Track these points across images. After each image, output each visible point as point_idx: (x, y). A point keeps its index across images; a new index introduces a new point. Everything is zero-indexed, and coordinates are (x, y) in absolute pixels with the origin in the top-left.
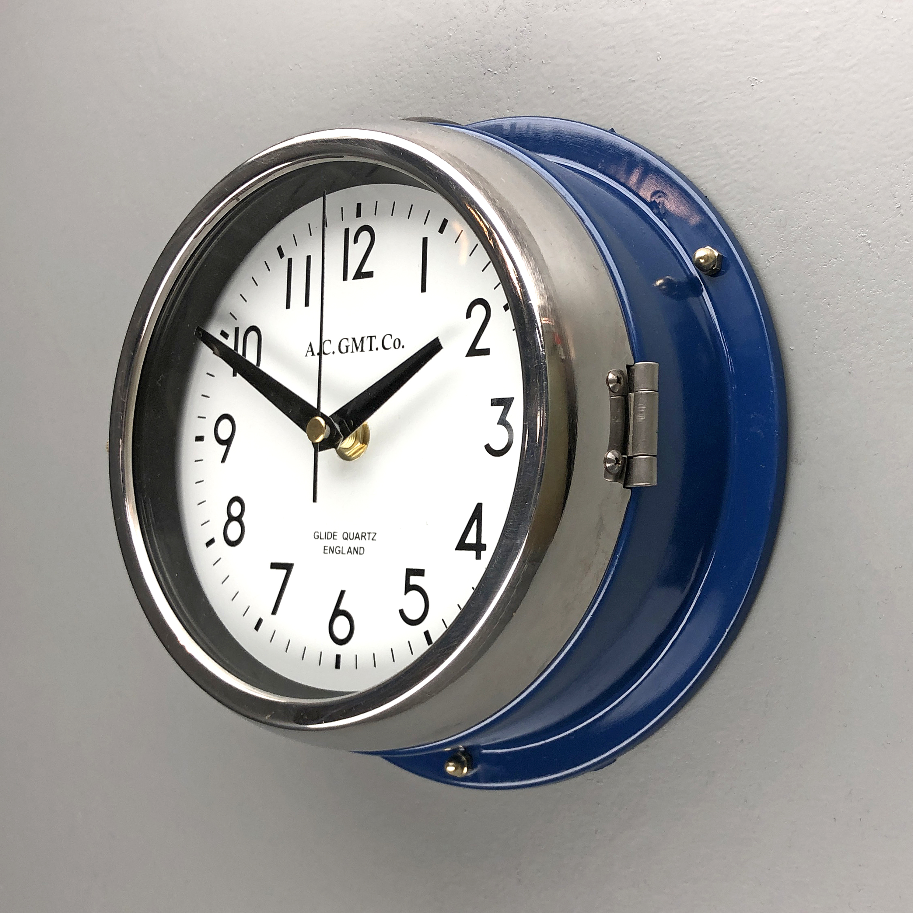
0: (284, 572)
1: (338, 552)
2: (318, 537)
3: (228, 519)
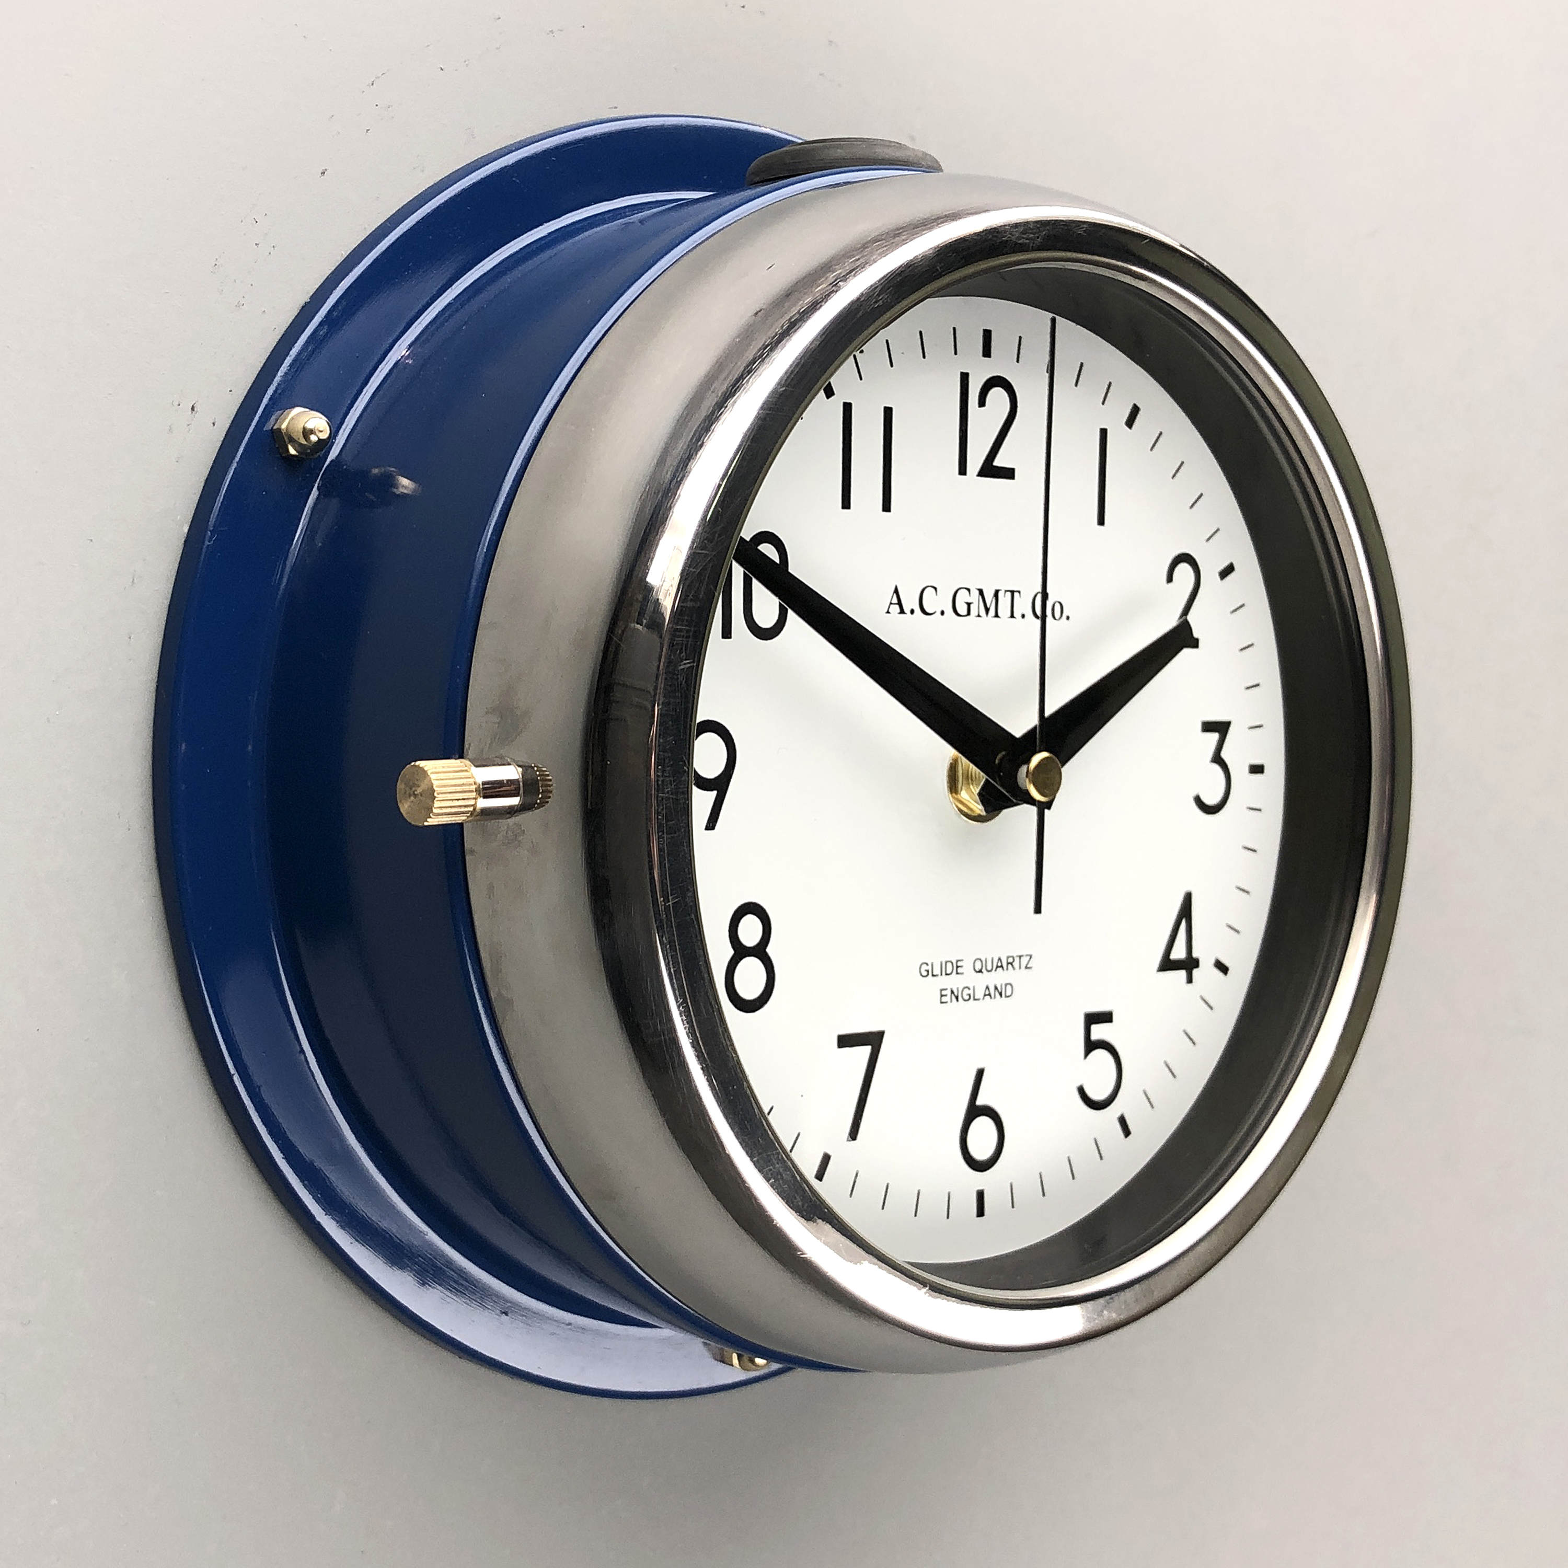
1: (965, 997)
2: (928, 973)
3: (731, 952)
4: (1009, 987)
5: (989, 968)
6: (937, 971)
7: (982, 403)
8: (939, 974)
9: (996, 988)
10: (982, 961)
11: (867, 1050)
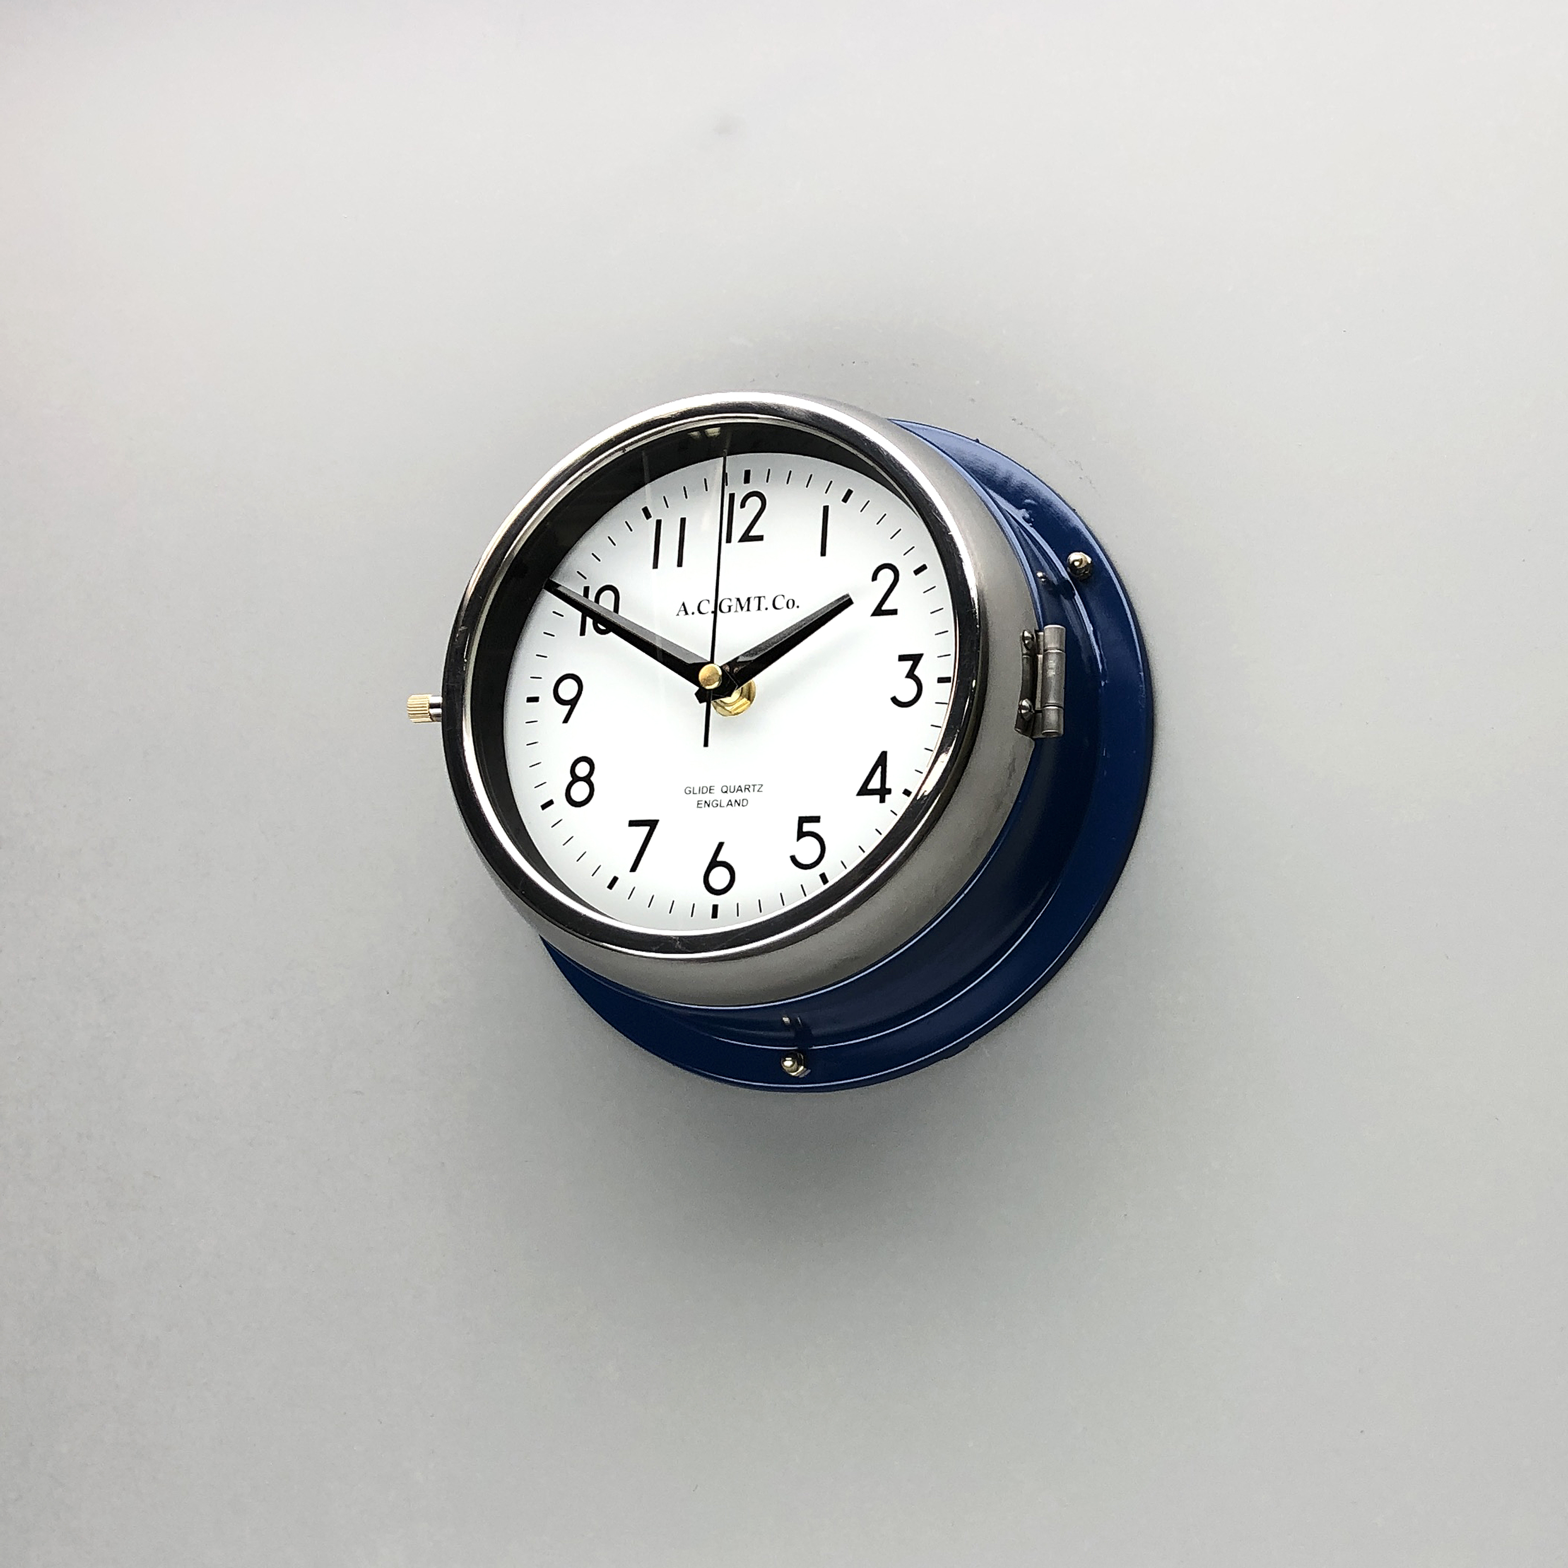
1: (715, 805)
2: (690, 791)
3: (571, 779)
4: (745, 801)
5: (732, 790)
6: (696, 791)
7: (743, 506)
8: (698, 792)
9: (736, 801)
10: (727, 787)
11: (646, 829)
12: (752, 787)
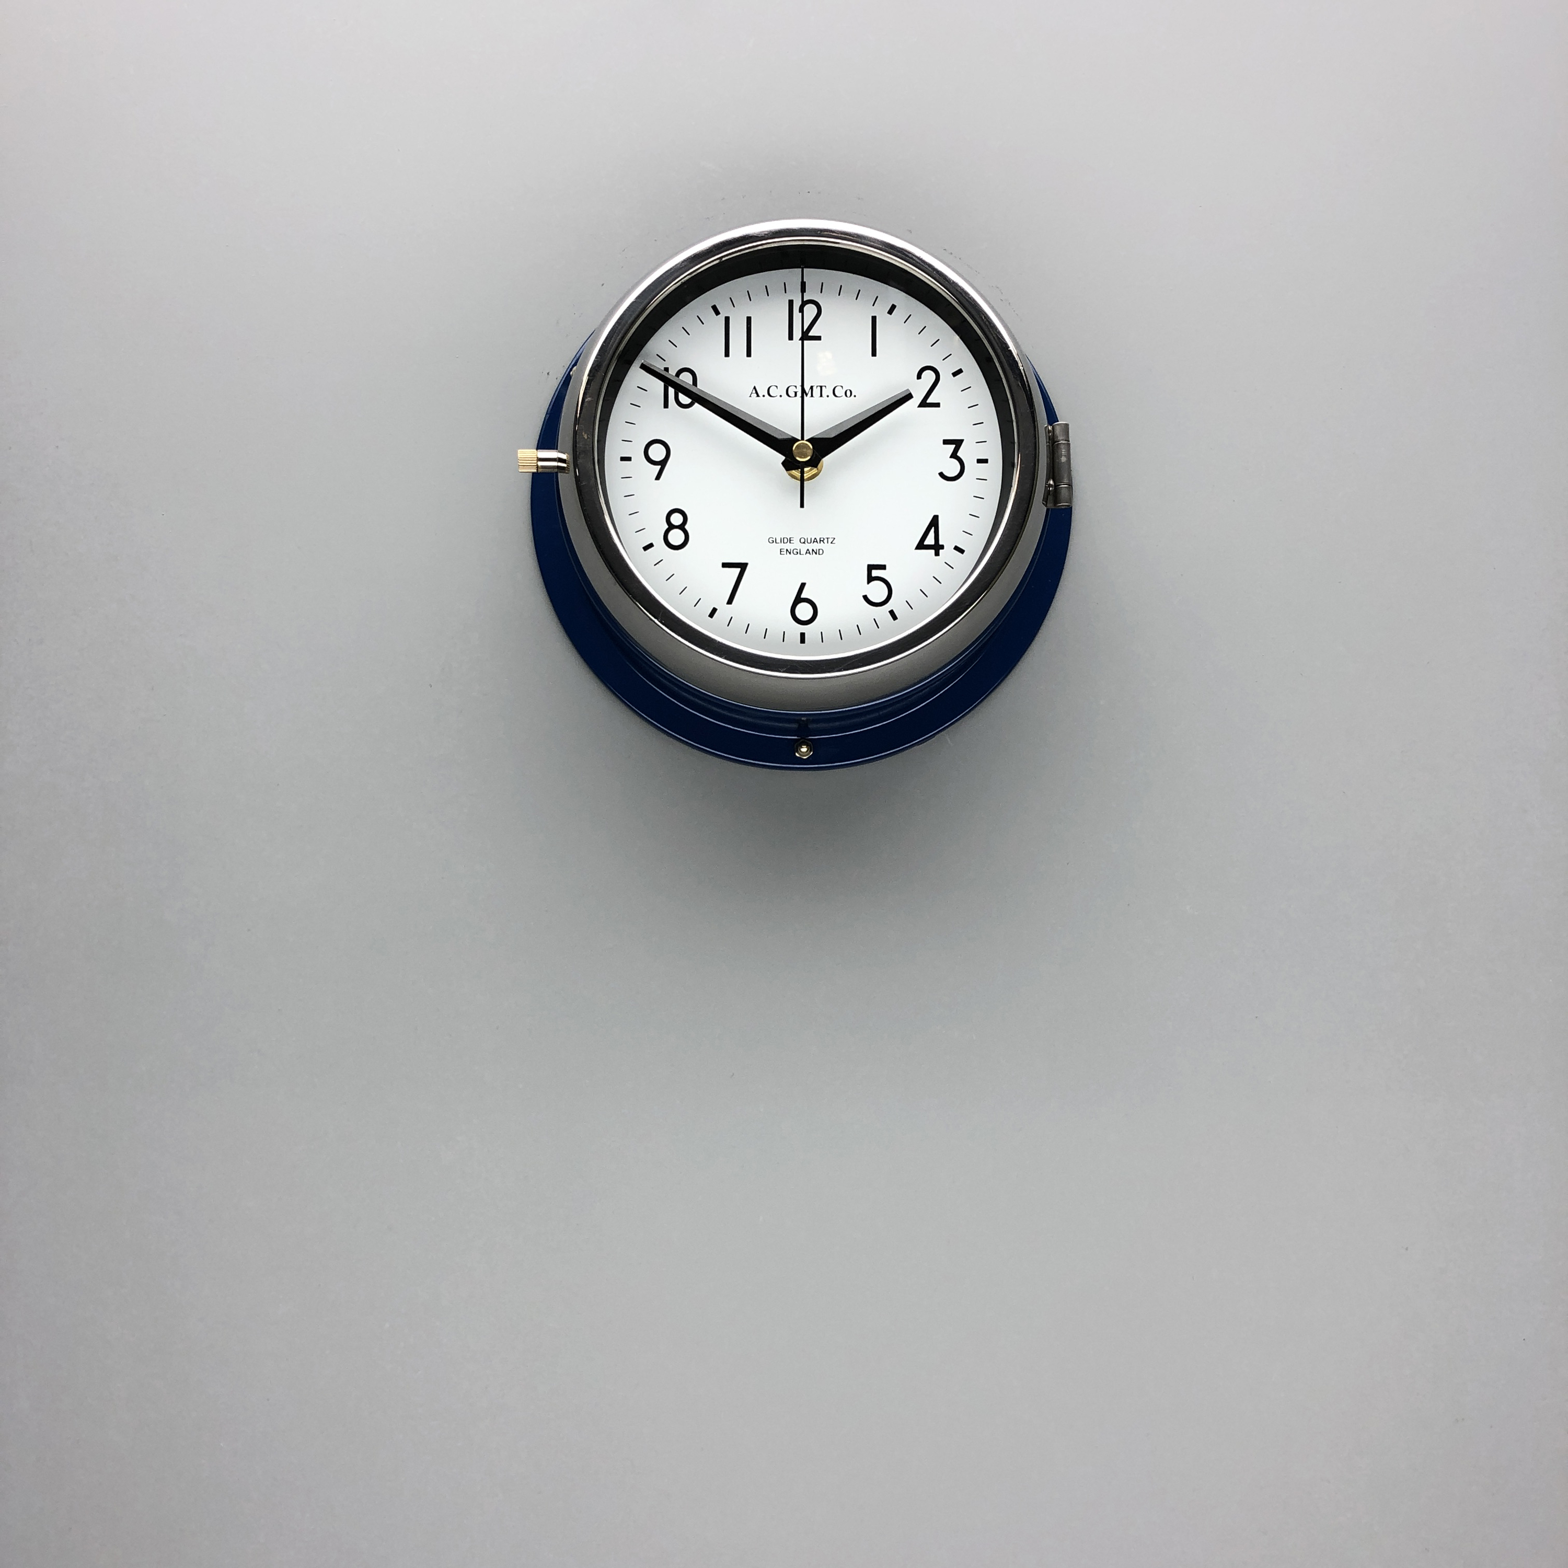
0: (739, 570)
1: (795, 553)
2: (773, 542)
3: (667, 527)
4: (821, 551)
5: (809, 541)
6: (778, 541)
7: (801, 311)
9: (813, 550)
10: (805, 539)
12: (826, 540)
